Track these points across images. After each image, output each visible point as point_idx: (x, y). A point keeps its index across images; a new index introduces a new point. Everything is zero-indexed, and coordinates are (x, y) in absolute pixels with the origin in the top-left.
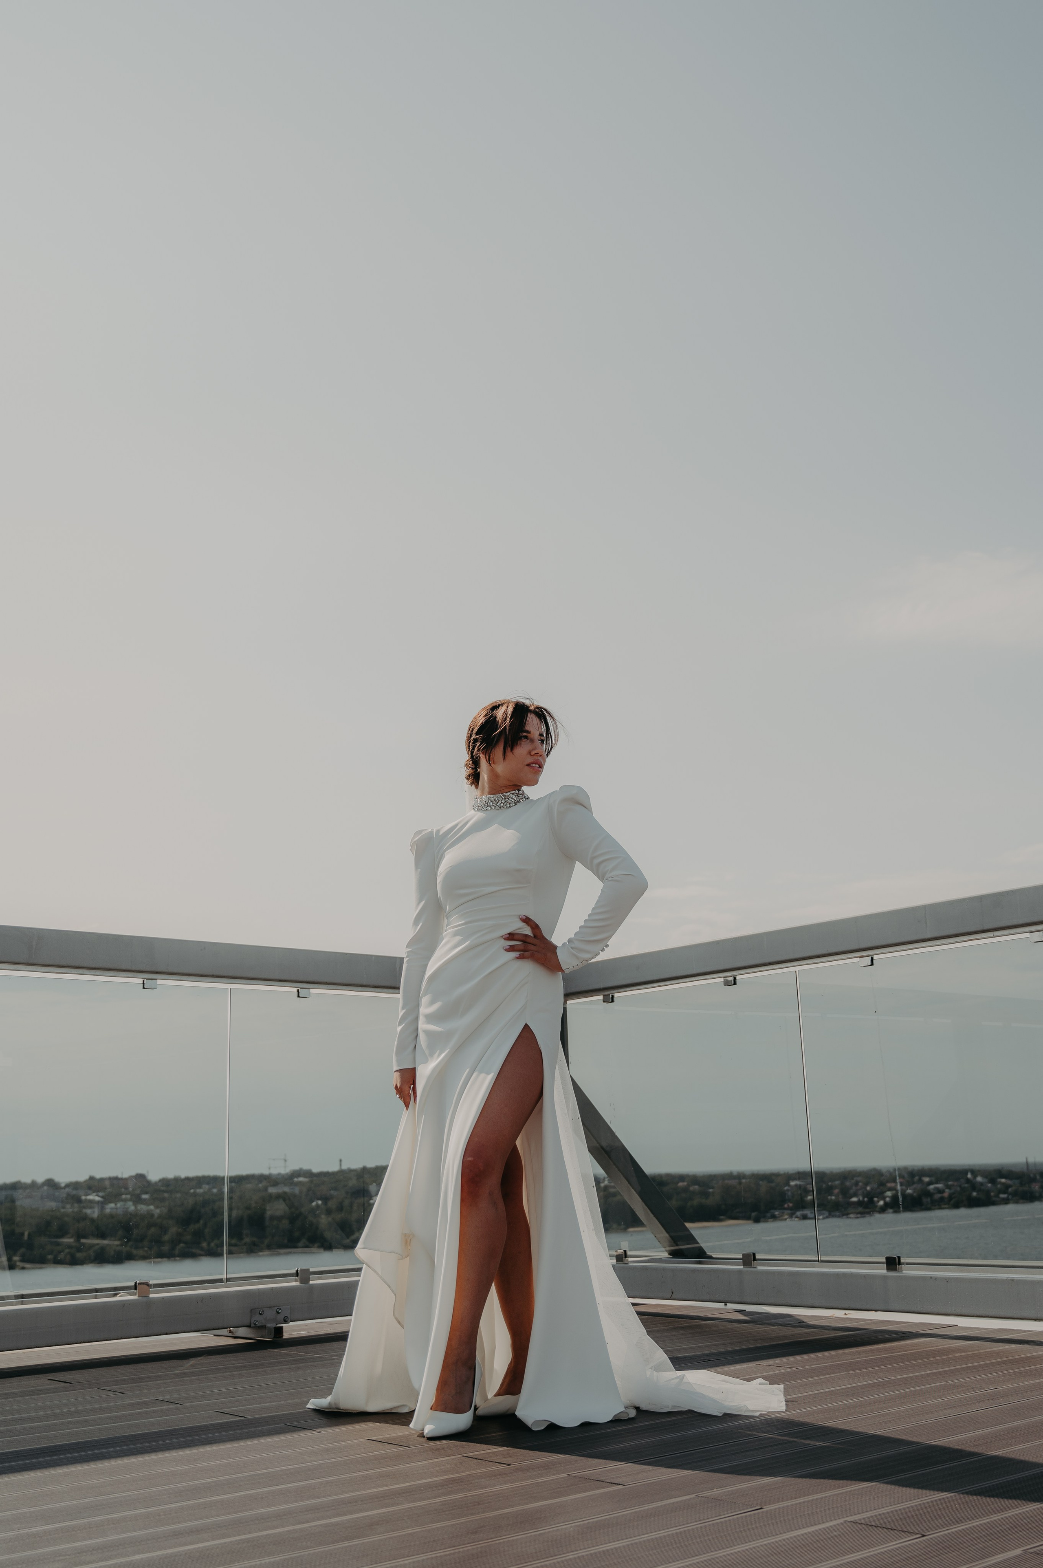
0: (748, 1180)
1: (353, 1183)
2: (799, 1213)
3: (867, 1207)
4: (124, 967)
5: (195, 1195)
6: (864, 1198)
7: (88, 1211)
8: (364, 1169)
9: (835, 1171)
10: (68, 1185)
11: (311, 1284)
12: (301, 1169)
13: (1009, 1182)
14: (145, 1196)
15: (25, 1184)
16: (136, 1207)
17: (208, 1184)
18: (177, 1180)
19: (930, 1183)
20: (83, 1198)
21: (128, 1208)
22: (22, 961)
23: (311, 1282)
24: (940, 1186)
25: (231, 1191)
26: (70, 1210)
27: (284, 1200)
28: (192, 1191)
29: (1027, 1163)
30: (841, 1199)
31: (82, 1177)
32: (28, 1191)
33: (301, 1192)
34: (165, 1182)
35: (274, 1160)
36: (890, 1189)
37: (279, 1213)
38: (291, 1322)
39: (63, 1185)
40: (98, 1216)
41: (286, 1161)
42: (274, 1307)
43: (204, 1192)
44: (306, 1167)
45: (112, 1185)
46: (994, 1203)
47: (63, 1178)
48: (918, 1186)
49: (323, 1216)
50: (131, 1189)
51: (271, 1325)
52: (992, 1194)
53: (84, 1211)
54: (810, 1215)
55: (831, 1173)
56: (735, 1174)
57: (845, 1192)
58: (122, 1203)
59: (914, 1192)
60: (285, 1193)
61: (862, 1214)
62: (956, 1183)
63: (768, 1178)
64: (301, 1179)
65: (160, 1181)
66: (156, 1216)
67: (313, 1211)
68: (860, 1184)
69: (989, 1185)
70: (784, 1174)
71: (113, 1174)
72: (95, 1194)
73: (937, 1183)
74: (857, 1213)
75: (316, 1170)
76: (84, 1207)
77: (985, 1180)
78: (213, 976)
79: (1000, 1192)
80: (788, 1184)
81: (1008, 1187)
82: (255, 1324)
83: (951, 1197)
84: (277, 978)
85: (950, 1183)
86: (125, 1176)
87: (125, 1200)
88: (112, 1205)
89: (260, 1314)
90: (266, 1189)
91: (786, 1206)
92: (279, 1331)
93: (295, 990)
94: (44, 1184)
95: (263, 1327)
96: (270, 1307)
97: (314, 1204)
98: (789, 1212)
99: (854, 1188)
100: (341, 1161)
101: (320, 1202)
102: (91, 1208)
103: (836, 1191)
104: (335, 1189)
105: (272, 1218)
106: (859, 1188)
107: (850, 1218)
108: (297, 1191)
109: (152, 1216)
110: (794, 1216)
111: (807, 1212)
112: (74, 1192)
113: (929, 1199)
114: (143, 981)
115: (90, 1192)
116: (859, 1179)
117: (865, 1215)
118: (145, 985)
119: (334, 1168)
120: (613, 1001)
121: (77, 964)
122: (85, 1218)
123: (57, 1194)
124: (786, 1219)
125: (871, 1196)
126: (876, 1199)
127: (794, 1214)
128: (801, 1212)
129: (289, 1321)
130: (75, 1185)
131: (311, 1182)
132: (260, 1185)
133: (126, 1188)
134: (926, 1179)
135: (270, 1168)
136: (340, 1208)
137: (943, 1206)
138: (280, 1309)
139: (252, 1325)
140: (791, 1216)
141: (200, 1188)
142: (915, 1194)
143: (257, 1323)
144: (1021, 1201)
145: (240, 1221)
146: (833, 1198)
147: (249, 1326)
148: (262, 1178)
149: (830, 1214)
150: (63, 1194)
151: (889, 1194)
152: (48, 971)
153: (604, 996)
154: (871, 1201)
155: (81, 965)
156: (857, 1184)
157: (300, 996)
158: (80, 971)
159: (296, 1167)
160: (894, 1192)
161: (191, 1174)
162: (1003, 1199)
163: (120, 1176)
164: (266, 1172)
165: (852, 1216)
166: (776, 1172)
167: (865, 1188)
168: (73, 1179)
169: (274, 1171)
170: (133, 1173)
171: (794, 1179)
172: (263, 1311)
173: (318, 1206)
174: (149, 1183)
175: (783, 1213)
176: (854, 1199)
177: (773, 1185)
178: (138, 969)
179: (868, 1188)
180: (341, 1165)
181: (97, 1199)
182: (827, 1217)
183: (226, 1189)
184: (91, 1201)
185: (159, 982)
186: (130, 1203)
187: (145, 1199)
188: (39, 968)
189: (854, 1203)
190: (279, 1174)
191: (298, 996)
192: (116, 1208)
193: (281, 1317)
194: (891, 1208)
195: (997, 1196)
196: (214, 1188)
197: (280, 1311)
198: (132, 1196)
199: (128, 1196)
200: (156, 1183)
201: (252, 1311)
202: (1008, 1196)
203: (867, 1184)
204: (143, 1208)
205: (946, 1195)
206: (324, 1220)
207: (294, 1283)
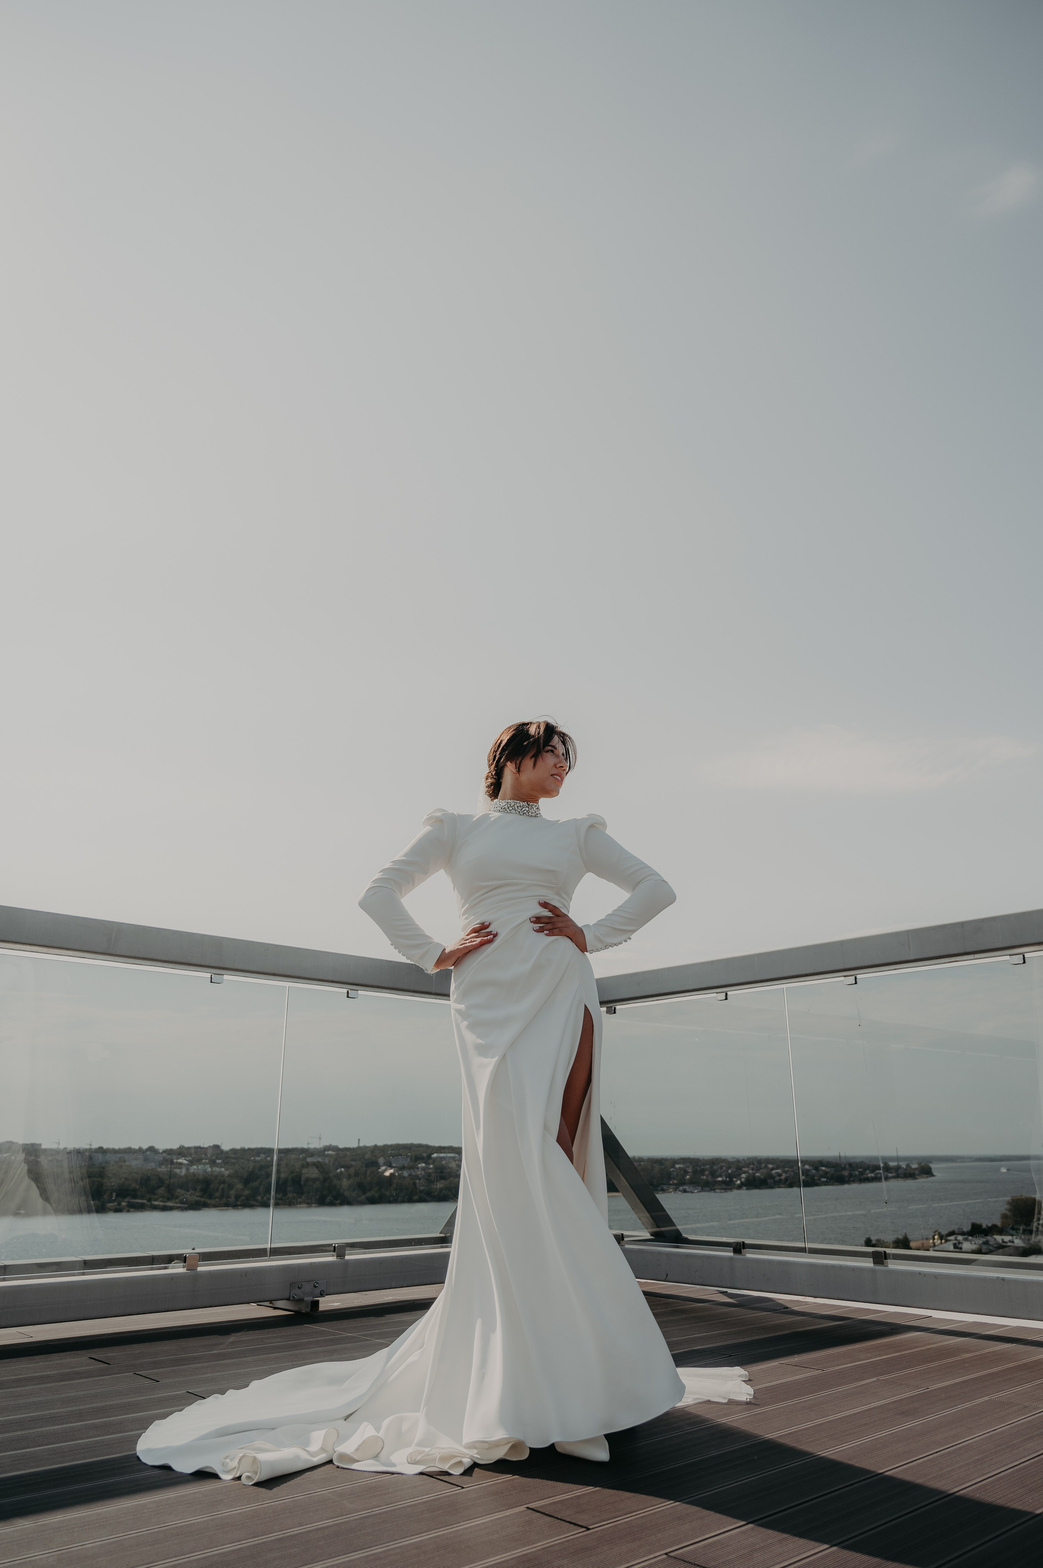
0: (646, 1163)
1: (368, 1156)
2: (681, 1188)
3: (728, 1185)
4: (194, 962)
5: (255, 1161)
6: (726, 1178)
7: (178, 1171)
8: (376, 1146)
9: (706, 1159)
10: (165, 1151)
11: (347, 1260)
12: (330, 1145)
13: (828, 1170)
14: (219, 1161)
15: (134, 1149)
16: (212, 1169)
17: (264, 1153)
18: (243, 1150)
19: (773, 1169)
20: (175, 1161)
21: (206, 1170)
22: (101, 951)
23: (347, 1257)
24: (779, 1171)
25: (280, 1160)
26: (166, 1169)
27: (317, 1168)
28: (252, 1158)
29: (840, 1157)
30: (710, 1179)
31: (175, 1146)
32: (136, 1154)
33: (329, 1162)
34: (234, 1151)
35: (312, 1138)
36: (744, 1173)
37: (314, 1176)
38: (326, 1295)
39: (161, 1151)
40: (185, 1174)
41: (320, 1138)
42: (312, 1281)
43: (261, 1160)
44: (334, 1144)
45: (196, 1152)
46: (817, 1185)
47: (161, 1146)
48: (765, 1171)
49: (345, 1180)
50: (209, 1156)
51: (308, 1299)
52: (816, 1178)
53: (175, 1170)
54: (688, 1190)
55: (704, 1159)
56: (637, 1158)
57: (713, 1174)
58: (202, 1166)
59: (762, 1175)
60: (319, 1162)
61: (725, 1190)
62: (790, 1170)
63: (660, 1162)
64: (330, 1152)
65: (231, 1150)
66: (226, 1175)
67: (339, 1177)
68: (724, 1168)
69: (814, 1171)
70: (671, 1159)
71: (197, 1144)
72: (183, 1158)
73: (777, 1169)
74: (721, 1189)
75: (341, 1146)
76: (176, 1168)
77: (811, 1168)
78: (274, 975)
79: (822, 1176)
80: (673, 1166)
81: (827, 1173)
82: (293, 1297)
83: (786, 1179)
84: (330, 979)
85: (786, 1169)
86: (206, 1146)
87: (205, 1164)
88: (195, 1167)
89: (299, 1288)
90: (305, 1159)
91: (671, 1182)
92: (316, 1304)
93: (345, 991)
94: (147, 1150)
95: (301, 1300)
96: (308, 1282)
97: (339, 1170)
98: (674, 1187)
99: (719, 1171)
100: (359, 1140)
101: (343, 1170)
102: (180, 1168)
103: (707, 1173)
104: (354, 1160)
105: (307, 1180)
106: (723, 1171)
107: (717, 1192)
108: (327, 1160)
109: (223, 1176)
110: (678, 1190)
111: (686, 1187)
112: (169, 1157)
113: (772, 1181)
114: (211, 975)
115: (180, 1157)
116: (723, 1164)
117: (727, 1190)
118: (213, 979)
119: (354, 1145)
120: (615, 1013)
121: (151, 957)
122: (176, 1175)
123: (156, 1157)
124: (671, 1192)
125: (730, 1176)
126: (735, 1179)
127: (678, 1188)
128: (683, 1187)
129: (325, 1294)
130: (169, 1152)
131: (338, 1154)
132: (301, 1156)
133: (206, 1155)
134: (771, 1166)
135: (308, 1144)
136: (356, 1174)
137: (781, 1186)
138: (318, 1284)
139: (291, 1298)
140: (675, 1190)
141: (259, 1156)
142: (762, 1177)
143: (295, 1297)
144: (836, 1184)
145: (286, 1181)
146: (705, 1177)
147: (288, 1299)
148: (303, 1151)
149: (702, 1189)
150: (160, 1158)
151: (744, 1175)
152: (125, 962)
153: (607, 1007)
154: (731, 1181)
155: (155, 958)
156: (721, 1168)
157: (349, 996)
158: (154, 963)
159: (328, 1144)
160: (747, 1174)
161: (253, 1146)
162: (824, 1182)
163: (202, 1146)
164: (306, 1146)
165: (718, 1191)
166: (664, 1157)
167: (728, 1171)
168: (169, 1147)
169: (312, 1146)
170: (211, 1144)
171: (679, 1163)
172: (302, 1285)
173: (341, 1172)
174: (222, 1151)
175: (669, 1187)
176: (720, 1179)
177: (663, 1167)
178: (207, 964)
179: (730, 1171)
180: (359, 1143)
181: (185, 1162)
182: (700, 1191)
183: (275, 1158)
184: (181, 1164)
185: (225, 977)
186: (208, 1166)
187: (219, 1163)
188: (116, 959)
189: (719, 1182)
190: (315, 1148)
191: (348, 997)
192: (198, 1169)
193: (317, 1291)
194: (745, 1186)
195: (819, 1179)
196: (268, 1157)
197: (317, 1285)
198: (210, 1160)
199: (207, 1161)
200: (227, 1152)
201: (292, 1285)
202: (827, 1180)
203: (729, 1168)
204: (217, 1169)
205: (783, 1177)
206: (345, 1183)
207: (331, 1258)
